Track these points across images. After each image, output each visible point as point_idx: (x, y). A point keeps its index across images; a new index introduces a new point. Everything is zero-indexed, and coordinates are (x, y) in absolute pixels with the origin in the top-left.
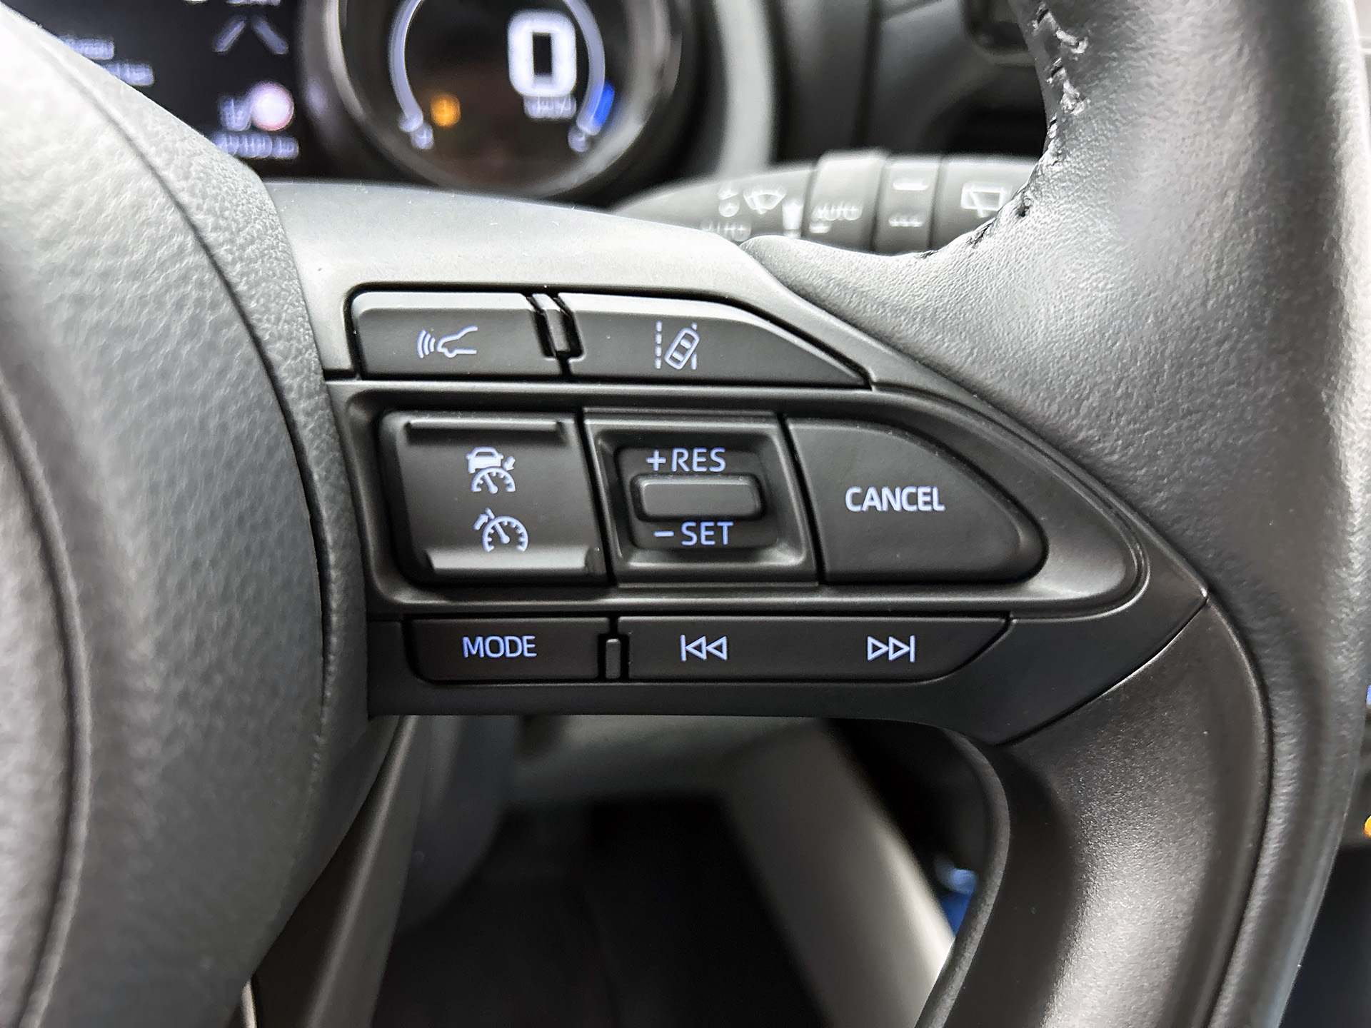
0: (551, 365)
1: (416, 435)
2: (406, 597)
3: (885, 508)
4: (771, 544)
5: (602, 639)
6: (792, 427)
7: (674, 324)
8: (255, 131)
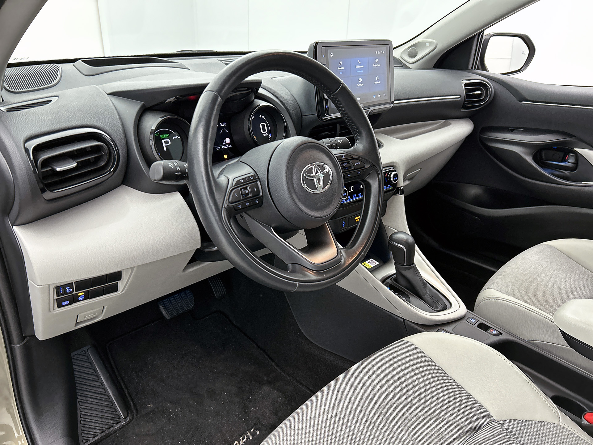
3: (357, 164)
4: (351, 168)
6: (351, 160)
7: (343, 156)
8: (226, 144)
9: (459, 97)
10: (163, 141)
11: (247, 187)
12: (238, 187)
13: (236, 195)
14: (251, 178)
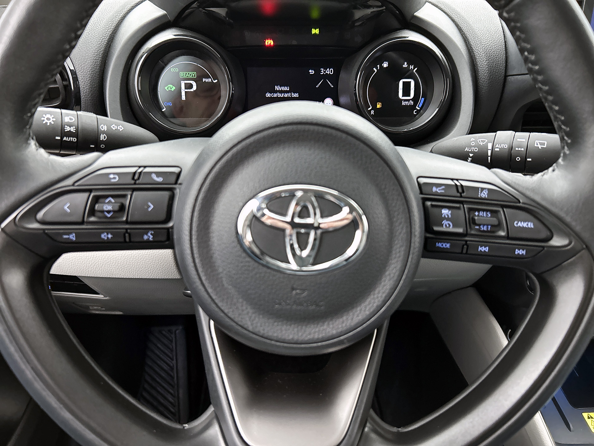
0: (459, 195)
1: (432, 206)
2: (427, 235)
3: (522, 226)
4: (499, 230)
5: (463, 246)
6: (505, 209)
7: (483, 189)
10: (183, 83)
11: (125, 196)
12: (90, 191)
13: (66, 208)
14: (154, 177)
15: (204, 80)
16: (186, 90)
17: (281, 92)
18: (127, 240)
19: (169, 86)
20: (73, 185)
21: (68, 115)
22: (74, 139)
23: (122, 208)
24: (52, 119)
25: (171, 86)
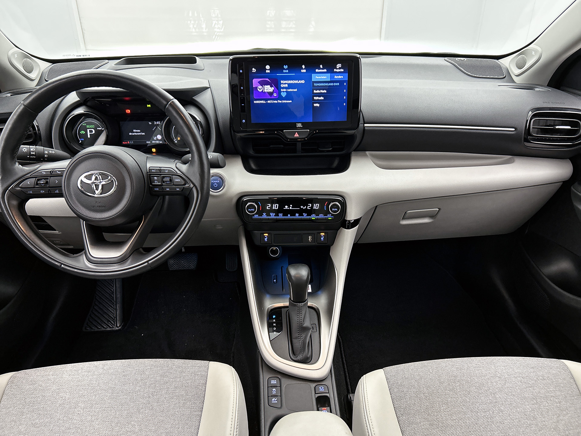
1: (152, 176)
2: (151, 186)
5: (162, 189)
6: (173, 176)
7: (166, 170)
8: (157, 140)
9: (514, 129)
10: (88, 130)
11: (48, 179)
12: (36, 177)
13: (28, 183)
14: (58, 172)
15: (98, 129)
16: (90, 133)
17: (136, 132)
18: (50, 193)
19: (82, 131)
20: (30, 176)
21: (32, 148)
22: (35, 157)
23: (47, 182)
24: (26, 150)
25: (83, 131)
